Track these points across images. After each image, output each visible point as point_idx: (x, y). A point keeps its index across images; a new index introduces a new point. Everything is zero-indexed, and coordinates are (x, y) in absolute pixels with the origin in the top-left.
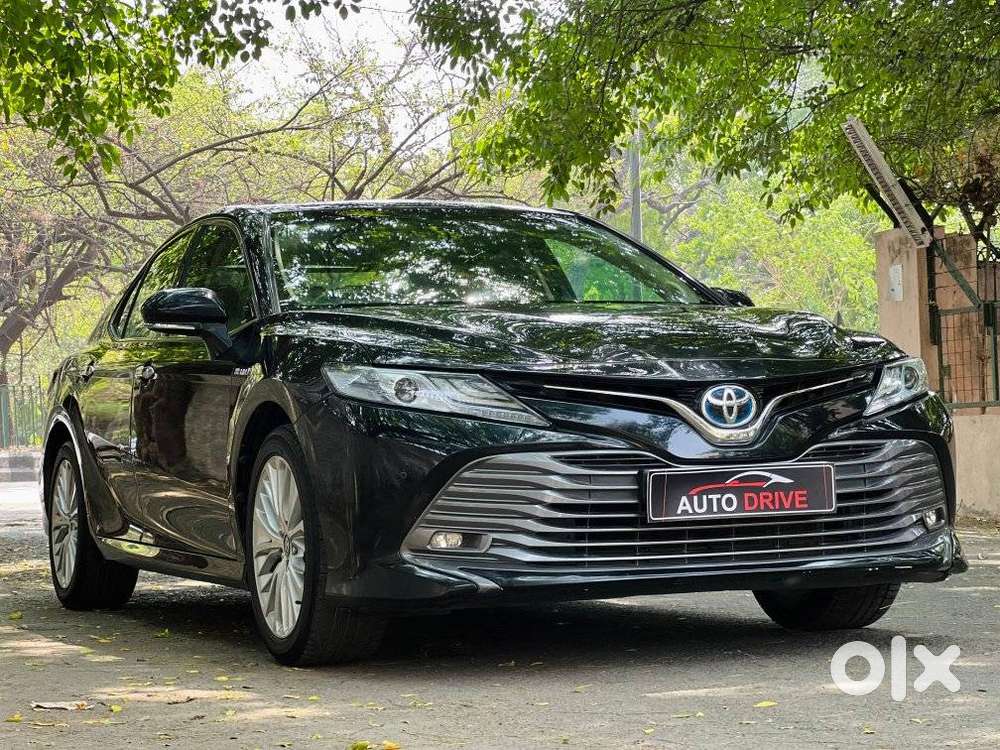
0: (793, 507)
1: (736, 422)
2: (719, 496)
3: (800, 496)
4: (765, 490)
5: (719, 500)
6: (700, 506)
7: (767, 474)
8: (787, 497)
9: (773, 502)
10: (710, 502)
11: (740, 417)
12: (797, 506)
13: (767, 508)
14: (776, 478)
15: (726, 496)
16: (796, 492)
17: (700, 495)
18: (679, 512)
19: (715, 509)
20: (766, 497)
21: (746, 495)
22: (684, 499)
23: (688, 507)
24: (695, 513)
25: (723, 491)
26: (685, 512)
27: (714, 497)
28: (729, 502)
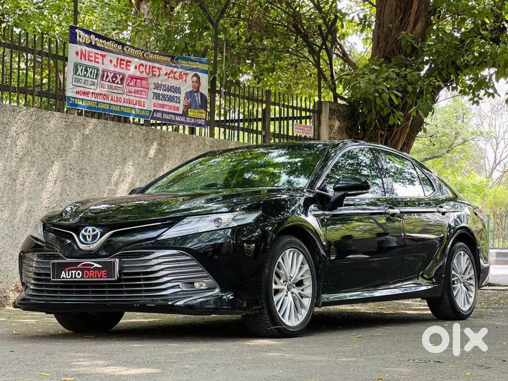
0: (101, 277)
1: (91, 241)
2: (75, 272)
3: (105, 272)
4: (92, 270)
5: (75, 273)
6: (69, 276)
7: (93, 263)
8: (99, 273)
9: (94, 275)
10: (72, 274)
11: (93, 239)
12: (103, 277)
13: (92, 277)
14: (96, 265)
15: (78, 272)
16: (103, 271)
17: (69, 271)
18: (61, 277)
19: (74, 277)
20: (92, 273)
21: (85, 271)
22: (63, 272)
23: (64, 276)
24: (67, 278)
25: (77, 270)
26: (63, 278)
27: (74, 272)
28: (79, 274)
